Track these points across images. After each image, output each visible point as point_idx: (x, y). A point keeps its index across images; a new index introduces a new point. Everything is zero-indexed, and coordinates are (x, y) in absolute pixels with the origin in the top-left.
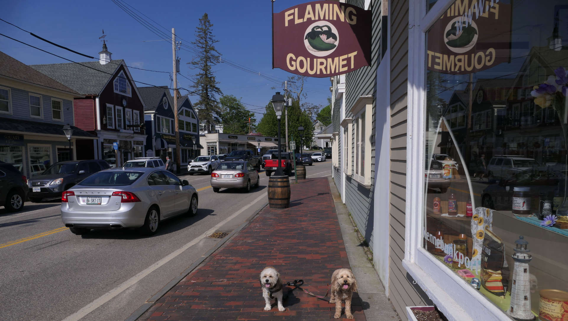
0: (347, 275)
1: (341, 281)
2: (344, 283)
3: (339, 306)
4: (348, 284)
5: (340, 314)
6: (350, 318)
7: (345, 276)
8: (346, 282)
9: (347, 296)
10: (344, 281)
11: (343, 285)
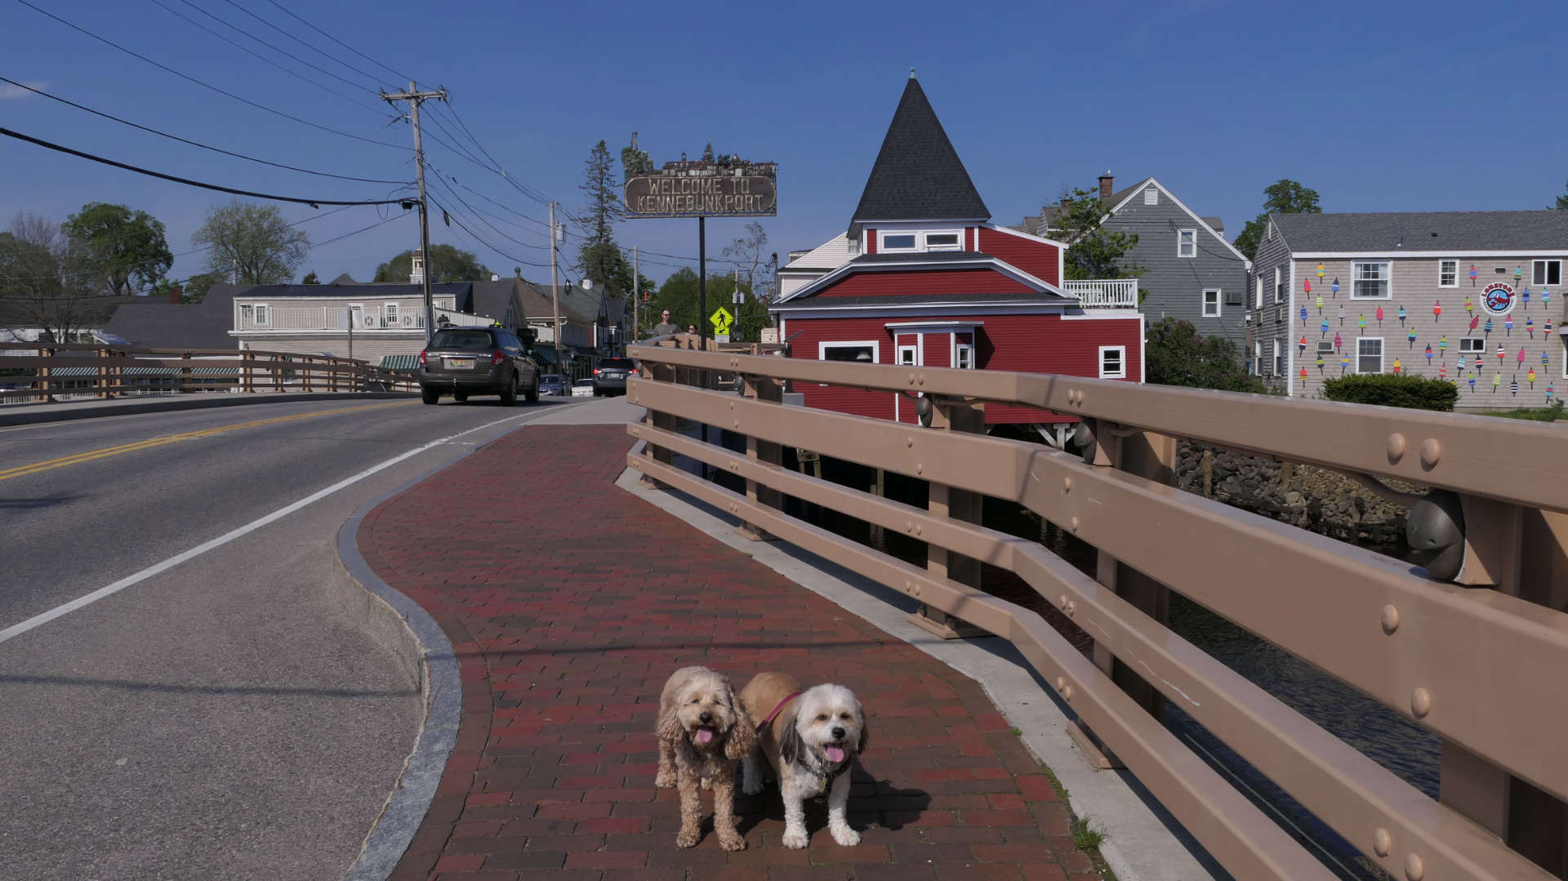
0: (715, 696)
1: (690, 714)
2: (702, 723)
3: (689, 803)
4: (714, 730)
5: (696, 832)
6: (735, 847)
7: (706, 700)
8: (708, 721)
9: (719, 770)
10: (701, 718)
11: (695, 727)
